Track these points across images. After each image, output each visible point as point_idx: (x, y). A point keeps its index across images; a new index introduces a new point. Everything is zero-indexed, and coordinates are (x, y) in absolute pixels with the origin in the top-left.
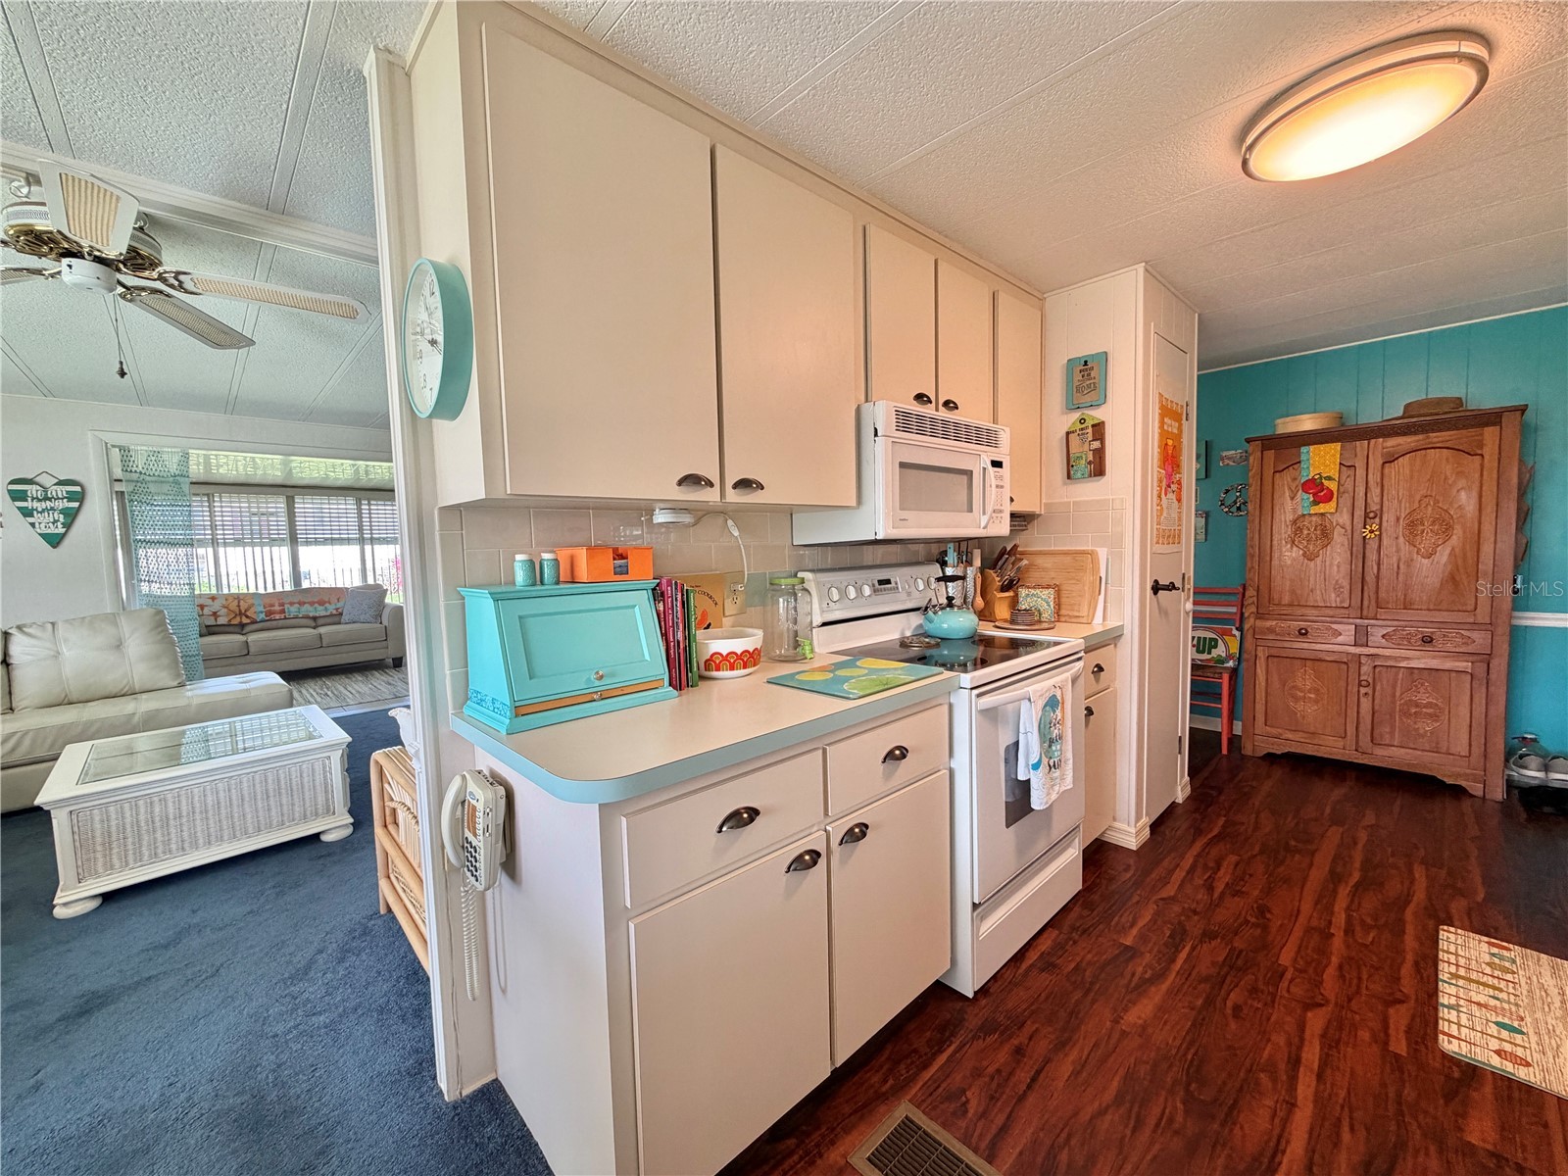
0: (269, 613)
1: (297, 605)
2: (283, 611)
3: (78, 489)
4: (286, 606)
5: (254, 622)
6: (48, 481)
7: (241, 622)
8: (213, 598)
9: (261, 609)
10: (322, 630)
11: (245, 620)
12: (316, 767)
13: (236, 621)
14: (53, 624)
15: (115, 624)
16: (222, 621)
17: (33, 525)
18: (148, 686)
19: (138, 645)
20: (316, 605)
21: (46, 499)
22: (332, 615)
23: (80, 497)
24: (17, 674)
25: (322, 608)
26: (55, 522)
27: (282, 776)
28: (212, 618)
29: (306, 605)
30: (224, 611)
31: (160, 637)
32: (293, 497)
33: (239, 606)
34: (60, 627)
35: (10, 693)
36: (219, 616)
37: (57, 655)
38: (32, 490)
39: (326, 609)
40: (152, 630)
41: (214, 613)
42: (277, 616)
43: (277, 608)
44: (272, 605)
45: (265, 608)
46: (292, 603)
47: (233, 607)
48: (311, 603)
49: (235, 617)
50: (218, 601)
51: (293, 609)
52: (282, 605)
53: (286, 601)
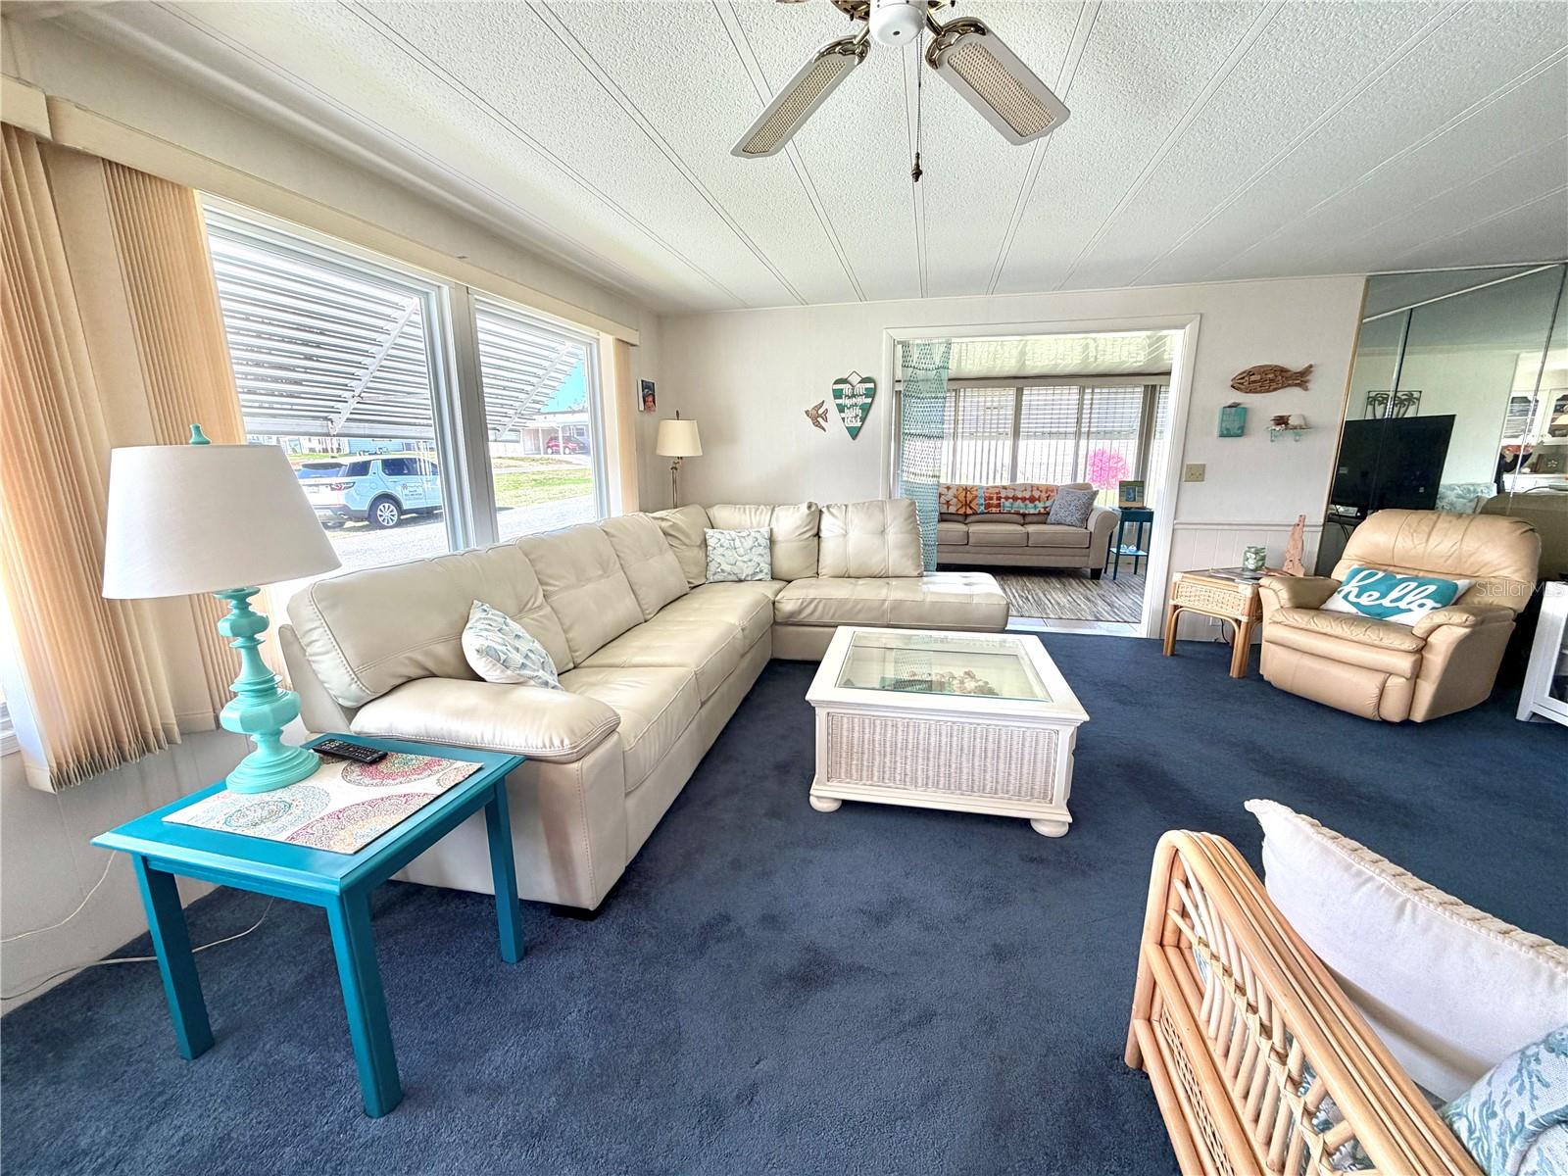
0: (988, 506)
1: (1011, 500)
2: (998, 505)
3: (872, 385)
4: (1003, 500)
5: (975, 514)
6: (855, 379)
7: (965, 512)
8: (948, 488)
9: (982, 501)
10: (1031, 528)
11: (969, 511)
12: (1041, 739)
13: (961, 512)
14: (846, 506)
15: (883, 511)
16: (952, 509)
17: (843, 419)
18: (897, 573)
19: (895, 533)
20: (1027, 502)
21: (854, 396)
22: (1039, 514)
23: (871, 394)
24: (823, 545)
25: (1031, 505)
26: (857, 416)
27: (1004, 737)
28: (945, 506)
29: (1019, 501)
30: (955, 500)
31: (911, 527)
32: (1022, 389)
33: (966, 497)
34: (850, 508)
35: (818, 561)
36: (951, 505)
37: (845, 535)
38: (846, 388)
39: (1035, 507)
40: (906, 519)
41: (948, 502)
42: (994, 510)
43: (995, 502)
44: (991, 498)
45: (985, 500)
46: (1007, 498)
47: (962, 498)
48: (1024, 499)
49: (961, 507)
50: (950, 491)
51: (1007, 504)
52: (999, 498)
53: (1003, 495)
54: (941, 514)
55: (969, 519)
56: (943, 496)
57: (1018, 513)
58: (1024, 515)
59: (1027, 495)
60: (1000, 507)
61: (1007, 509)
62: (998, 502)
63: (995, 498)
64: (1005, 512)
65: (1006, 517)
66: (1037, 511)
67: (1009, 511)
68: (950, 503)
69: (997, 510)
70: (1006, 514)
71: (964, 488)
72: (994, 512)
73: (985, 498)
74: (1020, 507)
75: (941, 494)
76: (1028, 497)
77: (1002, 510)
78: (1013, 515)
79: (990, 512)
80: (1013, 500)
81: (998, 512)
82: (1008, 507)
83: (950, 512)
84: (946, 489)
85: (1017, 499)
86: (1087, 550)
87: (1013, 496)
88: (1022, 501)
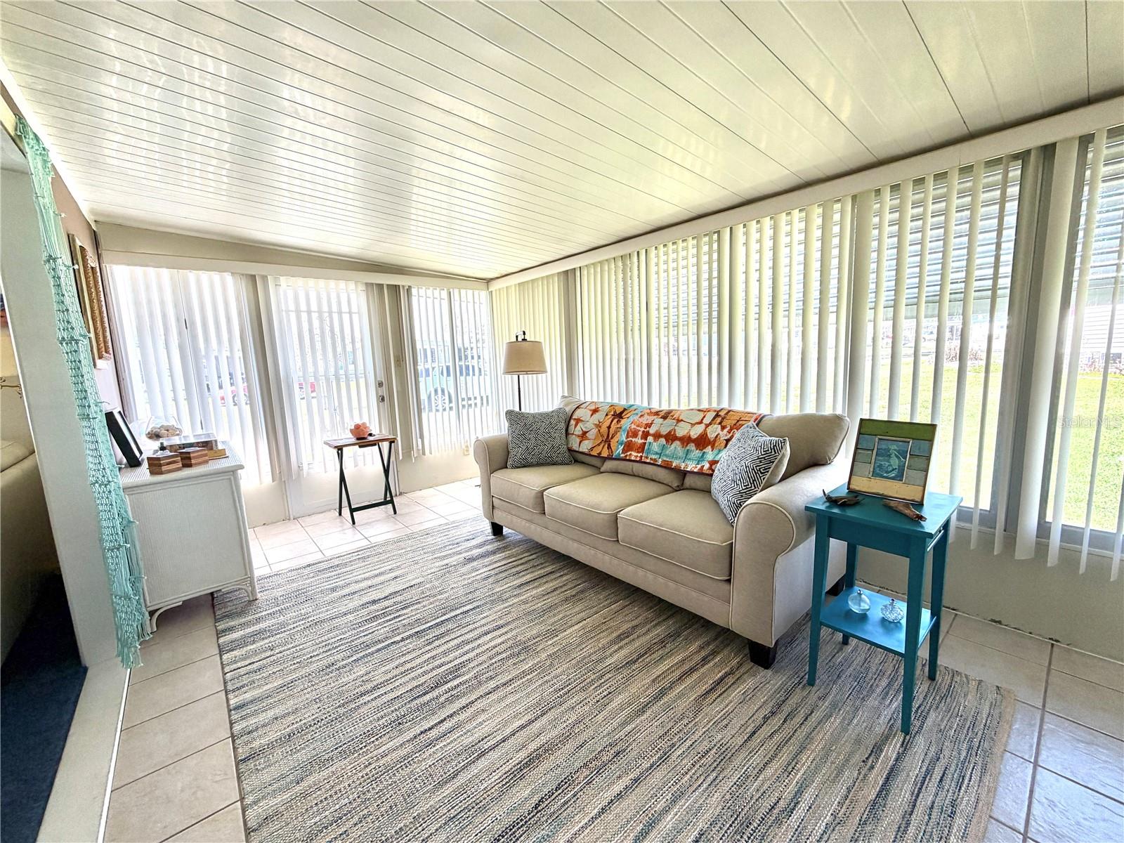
0: (629, 447)
1: (663, 441)
2: (641, 448)
4: (650, 439)
5: (611, 458)
7: (600, 453)
8: (593, 410)
9: (624, 437)
13: (594, 453)
16: (585, 446)
20: (692, 446)
25: (697, 453)
28: (578, 440)
29: (677, 443)
30: (595, 430)
33: (609, 427)
36: (587, 439)
39: (702, 458)
41: (585, 433)
42: (634, 455)
43: (639, 441)
44: (635, 434)
45: (627, 437)
46: (657, 436)
47: (604, 429)
48: (686, 440)
49: (599, 445)
50: (596, 416)
51: (656, 447)
52: (646, 435)
53: (652, 430)
54: (570, 450)
55: (609, 465)
56: (580, 424)
57: (667, 466)
58: (683, 474)
59: (696, 432)
60: (643, 452)
61: (654, 457)
62: (643, 441)
63: (640, 433)
64: (648, 461)
65: (650, 470)
66: (699, 466)
67: (655, 460)
68: (587, 435)
69: (639, 455)
70: (650, 466)
71: (615, 412)
72: (633, 458)
73: (628, 433)
74: (674, 456)
75: (578, 421)
76: (695, 437)
77: (647, 458)
78: (660, 469)
79: (628, 458)
80: (667, 441)
81: (638, 459)
82: (657, 453)
83: (581, 450)
84: (591, 413)
85: (674, 440)
86: (725, 586)
87: (670, 432)
88: (683, 444)
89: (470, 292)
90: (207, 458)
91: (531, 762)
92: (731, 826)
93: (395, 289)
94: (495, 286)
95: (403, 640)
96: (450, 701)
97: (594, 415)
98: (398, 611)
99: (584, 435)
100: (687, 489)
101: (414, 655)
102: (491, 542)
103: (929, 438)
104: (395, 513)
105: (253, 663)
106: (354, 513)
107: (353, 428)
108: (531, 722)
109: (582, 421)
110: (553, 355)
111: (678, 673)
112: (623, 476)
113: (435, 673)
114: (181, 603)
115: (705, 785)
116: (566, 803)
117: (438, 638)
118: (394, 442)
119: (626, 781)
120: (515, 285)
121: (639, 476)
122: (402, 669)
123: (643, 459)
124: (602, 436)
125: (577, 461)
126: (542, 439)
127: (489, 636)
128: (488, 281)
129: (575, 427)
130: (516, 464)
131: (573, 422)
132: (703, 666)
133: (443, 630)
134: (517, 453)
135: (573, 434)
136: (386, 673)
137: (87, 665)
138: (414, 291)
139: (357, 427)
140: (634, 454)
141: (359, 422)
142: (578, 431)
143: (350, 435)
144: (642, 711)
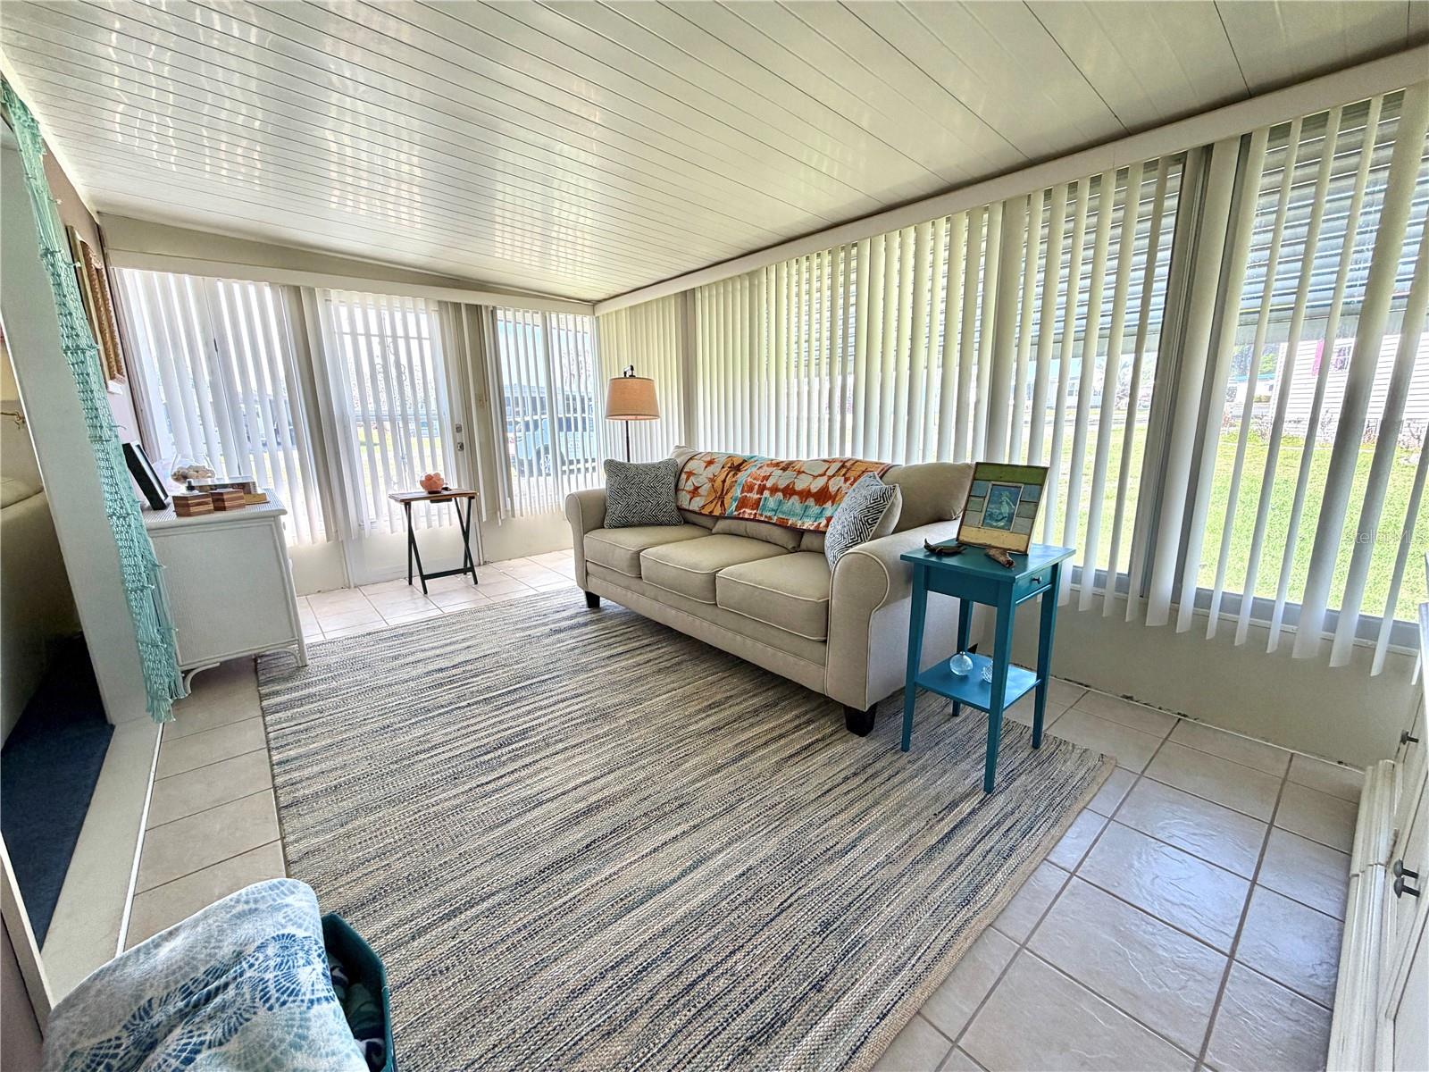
0: (743, 503)
1: (780, 495)
2: (756, 505)
4: (766, 493)
5: (725, 516)
7: (712, 512)
8: (709, 462)
9: (739, 492)
11: (718, 511)
13: (706, 511)
16: (696, 504)
20: (811, 502)
25: (815, 509)
28: (689, 497)
29: (795, 498)
30: (708, 485)
33: (724, 481)
36: (699, 495)
39: (821, 514)
41: (696, 489)
42: (748, 513)
43: (754, 496)
44: (751, 489)
45: (742, 492)
46: (774, 490)
47: (718, 484)
48: (805, 495)
49: (712, 502)
50: (711, 468)
51: (772, 502)
52: (762, 489)
53: (769, 484)
54: (680, 509)
55: (721, 525)
56: (692, 478)
57: (782, 525)
58: (800, 533)
59: (816, 485)
60: (757, 508)
61: (769, 514)
62: (759, 496)
63: (756, 487)
64: (762, 519)
65: (764, 530)
66: (816, 524)
67: (770, 518)
68: (699, 490)
69: (754, 512)
70: (764, 524)
71: (733, 464)
72: (746, 516)
73: (743, 487)
74: (791, 513)
75: (690, 474)
76: (815, 490)
77: (761, 515)
78: (775, 528)
79: (741, 516)
80: (785, 496)
81: (752, 517)
82: (773, 510)
83: (691, 508)
84: (705, 464)
85: (793, 494)
86: (821, 647)
87: (788, 485)
88: (801, 499)
89: (571, 317)
90: (243, 501)
91: (588, 811)
92: (781, 863)
93: (475, 310)
94: (603, 310)
95: (469, 705)
96: (512, 760)
97: (709, 468)
98: (467, 679)
99: (695, 491)
100: (804, 551)
101: (479, 719)
102: (585, 614)
103: (1040, 482)
104: (476, 583)
105: (300, 724)
106: (426, 581)
107: (423, 479)
108: (595, 779)
109: (694, 474)
110: (668, 397)
111: (764, 740)
112: (735, 538)
113: (500, 735)
114: (218, 664)
115: (765, 832)
116: (618, 844)
117: (507, 704)
118: (473, 498)
119: (685, 827)
120: (626, 309)
121: (753, 538)
122: (464, 732)
123: (758, 517)
124: (715, 491)
125: (687, 522)
126: (646, 495)
127: (565, 704)
128: (594, 304)
129: (686, 482)
130: (614, 523)
131: (684, 476)
132: (794, 733)
133: (516, 696)
134: (615, 510)
135: (683, 490)
136: (446, 734)
137: (114, 723)
138: (500, 314)
139: (429, 478)
140: (748, 511)
141: (430, 471)
142: (689, 487)
143: (422, 489)
144: (718, 770)
